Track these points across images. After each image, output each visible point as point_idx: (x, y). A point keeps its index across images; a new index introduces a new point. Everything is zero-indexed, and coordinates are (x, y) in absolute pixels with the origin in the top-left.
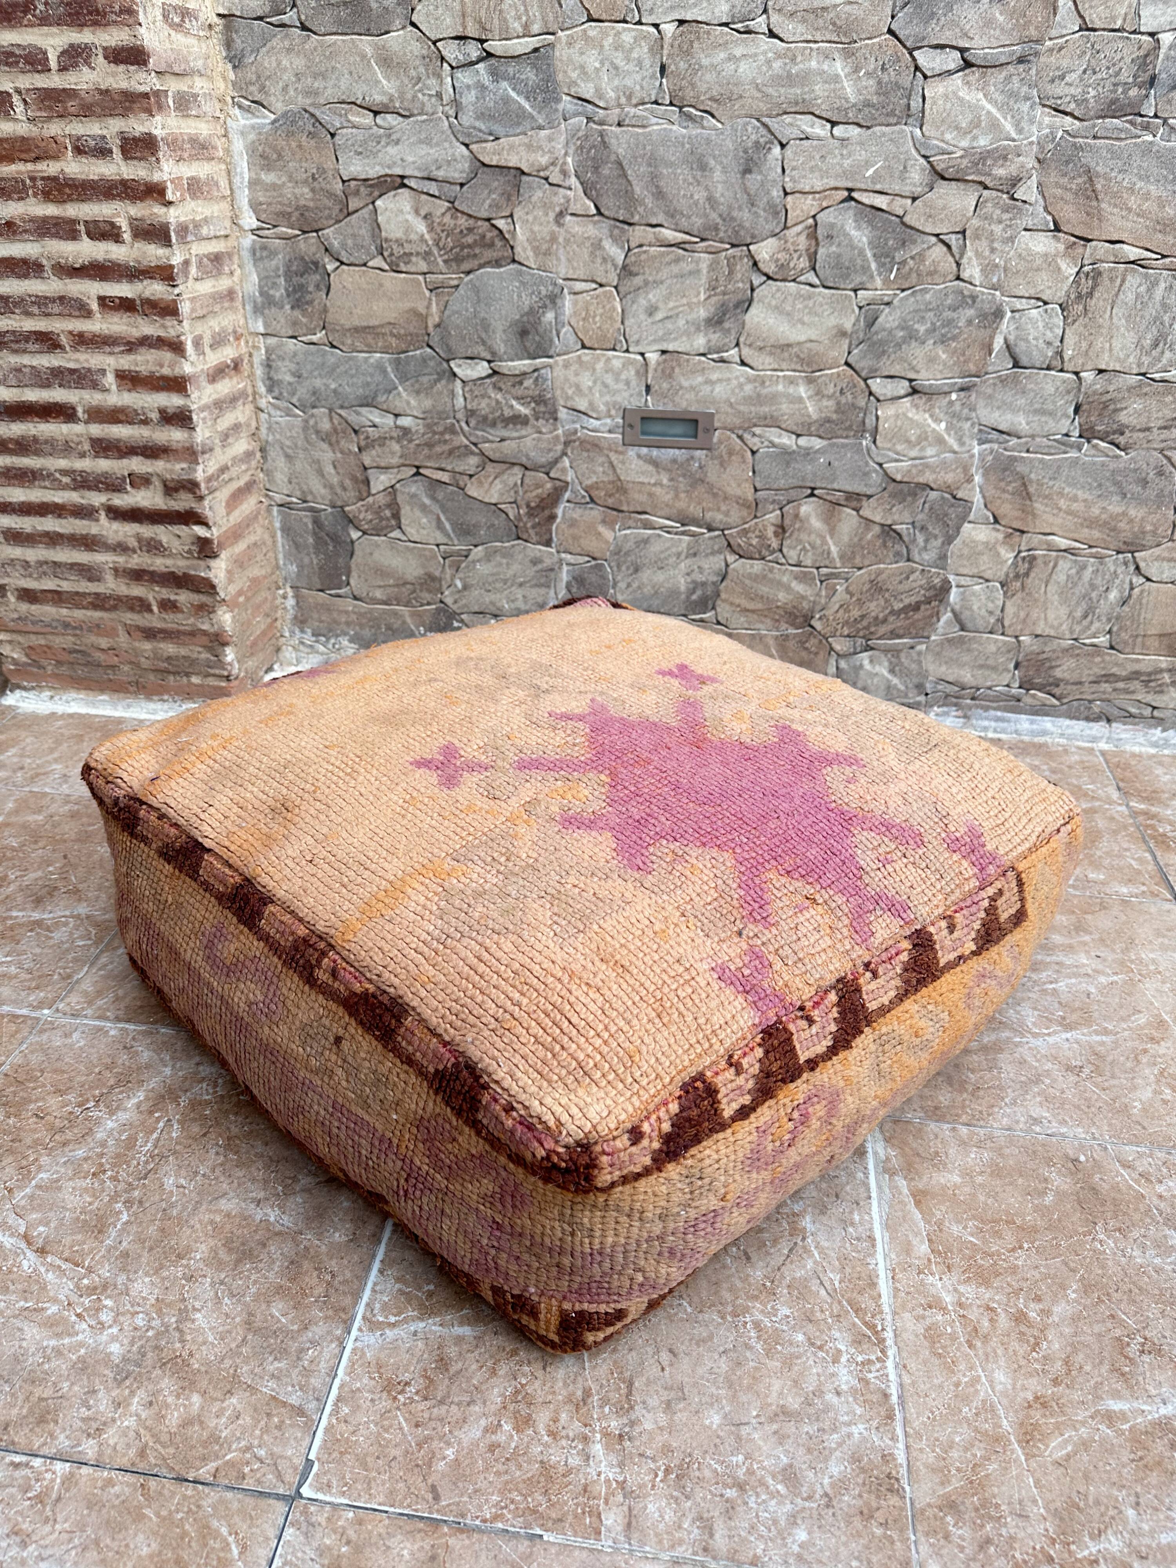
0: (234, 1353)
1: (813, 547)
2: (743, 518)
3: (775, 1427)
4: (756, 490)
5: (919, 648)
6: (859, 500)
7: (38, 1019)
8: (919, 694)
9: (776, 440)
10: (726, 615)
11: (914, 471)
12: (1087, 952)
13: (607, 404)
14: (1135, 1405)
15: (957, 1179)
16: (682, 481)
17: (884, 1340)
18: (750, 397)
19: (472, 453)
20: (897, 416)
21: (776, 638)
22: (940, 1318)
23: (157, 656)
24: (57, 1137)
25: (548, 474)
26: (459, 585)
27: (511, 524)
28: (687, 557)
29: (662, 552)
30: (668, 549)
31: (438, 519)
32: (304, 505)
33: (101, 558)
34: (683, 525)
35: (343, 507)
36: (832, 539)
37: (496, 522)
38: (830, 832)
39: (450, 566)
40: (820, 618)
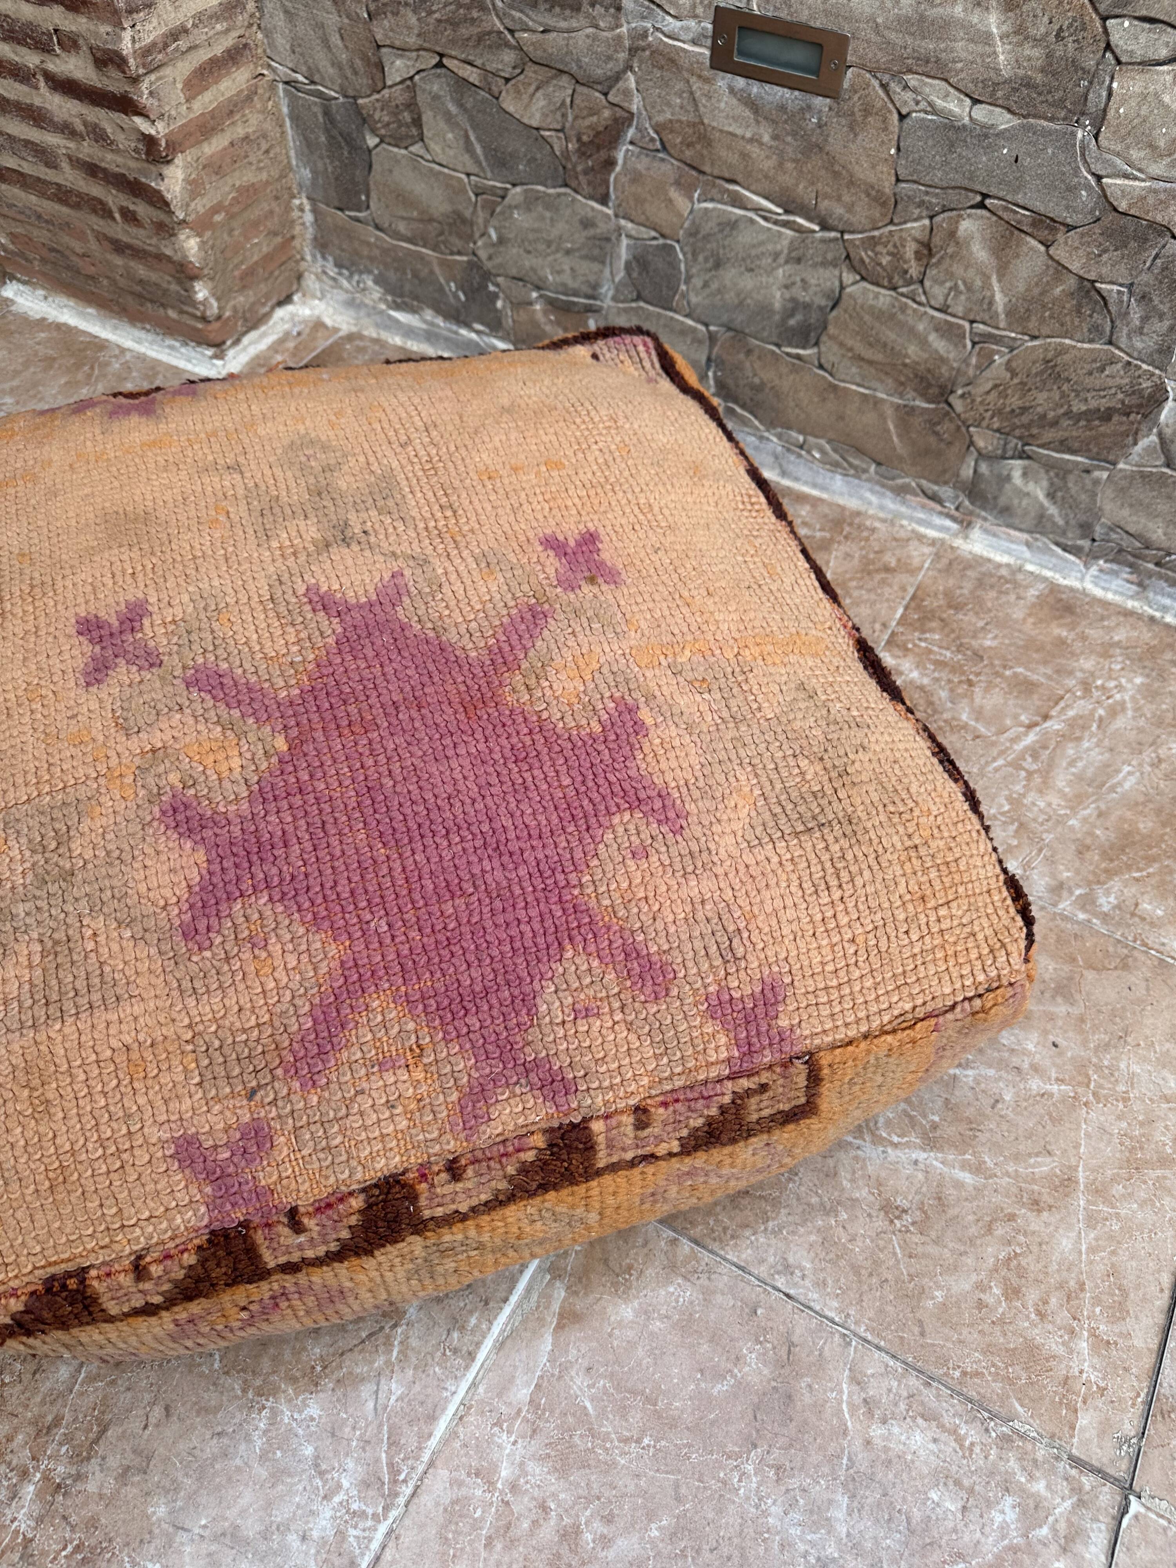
1: (969, 288)
2: (873, 221)
3: (214, 1547)
4: (898, 180)
5: (1096, 474)
6: (1053, 230)
8: (1083, 537)
9: (939, 103)
10: (832, 358)
11: (1151, 200)
12: (1045, 1032)
15: (629, 1315)
16: (791, 145)
17: (397, 1495)
18: (908, 20)
19: (507, 45)
20: (1144, 97)
21: (898, 407)
22: (478, 1493)
23: (129, 275)
25: (606, 94)
26: (494, 236)
27: (557, 162)
28: (787, 262)
29: (754, 246)
30: (762, 243)
31: (467, 137)
32: (312, 87)
33: (51, 139)
34: (787, 212)
35: (355, 98)
36: (999, 281)
37: (539, 156)
38: (529, 943)
39: (483, 207)
40: (962, 396)
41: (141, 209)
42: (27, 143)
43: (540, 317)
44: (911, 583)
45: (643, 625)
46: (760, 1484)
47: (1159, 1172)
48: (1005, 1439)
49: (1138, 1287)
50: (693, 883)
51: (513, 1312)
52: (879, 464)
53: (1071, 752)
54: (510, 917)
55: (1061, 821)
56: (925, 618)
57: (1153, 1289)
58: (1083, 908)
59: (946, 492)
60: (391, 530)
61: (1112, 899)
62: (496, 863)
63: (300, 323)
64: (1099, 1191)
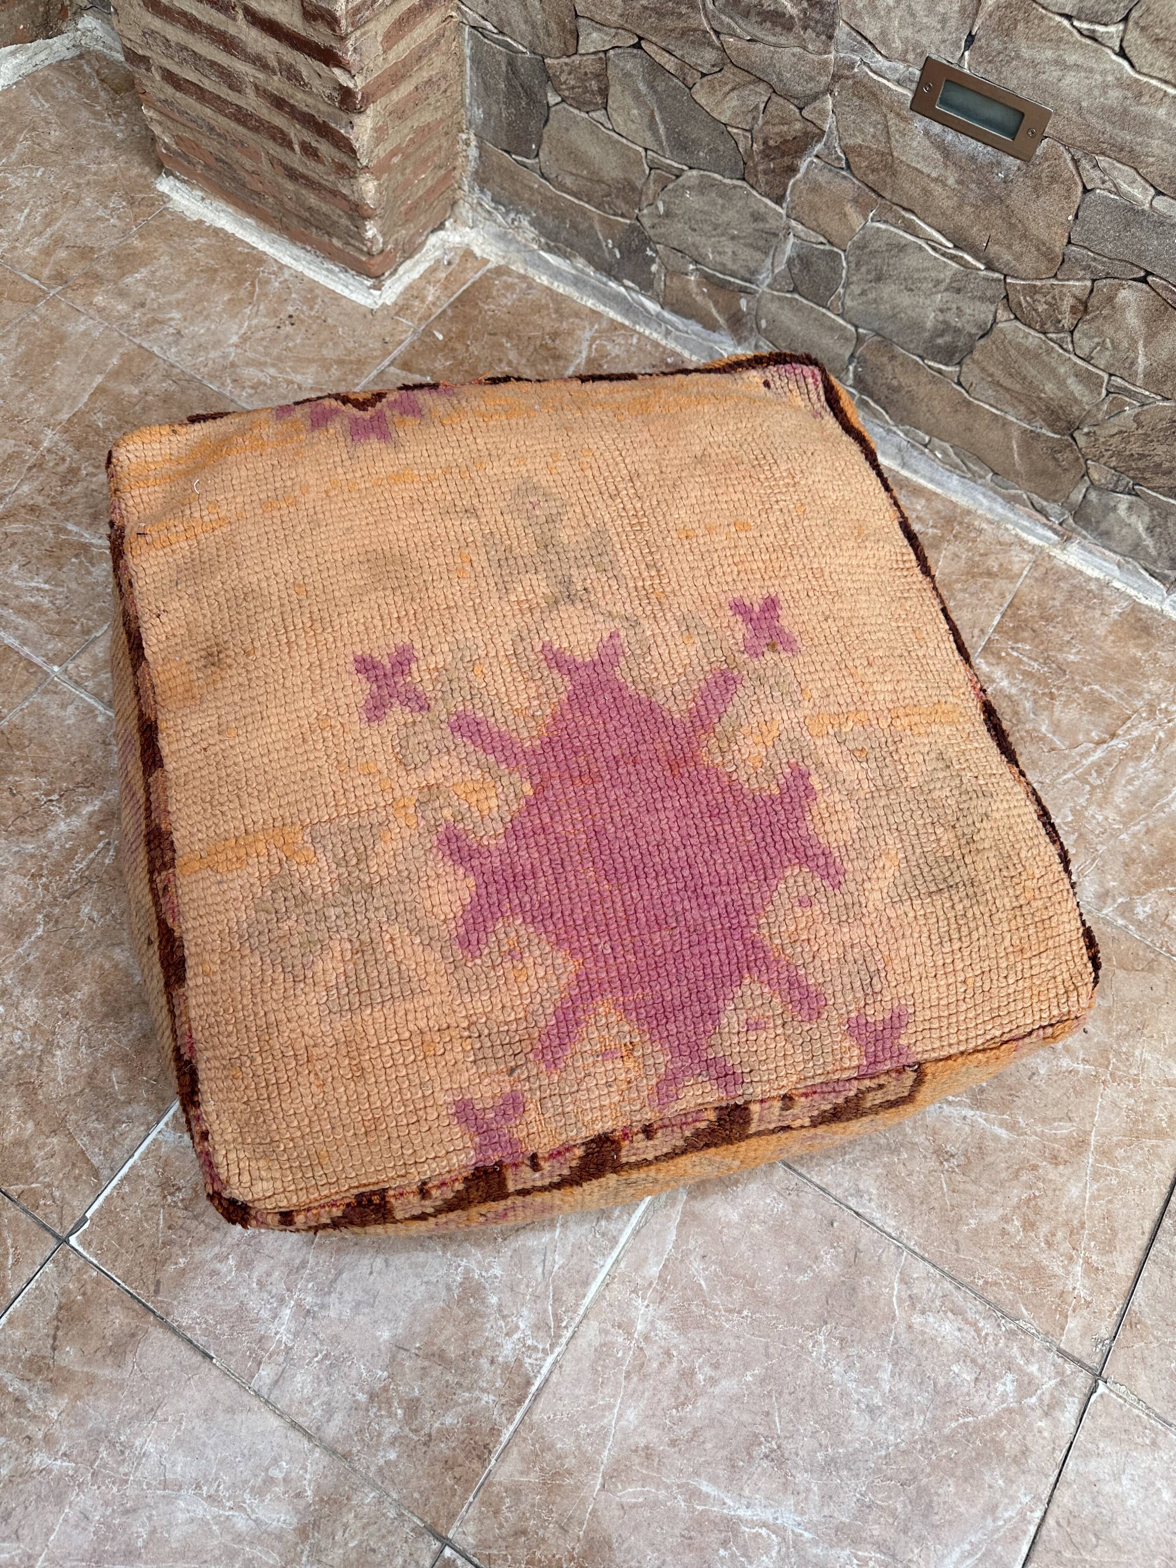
0: (70, 1099)
1: (1115, 347)
2: (1038, 272)
3: (426, 1363)
4: (1069, 242)
7: (47, 674)
9: (1124, 187)
10: (971, 379)
13: (905, 41)
14: (722, 1496)
15: (735, 1217)
16: (974, 192)
17: (560, 1336)
18: (1112, 110)
19: (711, 44)
21: (1025, 431)
22: (620, 1340)
23: (299, 201)
24: (18, 822)
25: (801, 109)
26: (662, 209)
27: (739, 157)
28: (946, 290)
29: (918, 270)
30: (925, 270)
31: (652, 116)
32: (500, 37)
33: (240, 66)
34: (956, 247)
35: (543, 57)
36: (1145, 346)
37: (721, 148)
38: (717, 971)
39: (655, 181)
40: (1087, 434)
41: (324, 148)
42: (213, 64)
43: (693, 288)
44: (1011, 589)
45: (815, 694)
46: (828, 1350)
47: (1154, 1142)
48: (1012, 1333)
49: (1125, 1229)
50: (846, 930)
51: (647, 1208)
52: (996, 474)
53: (1131, 770)
54: (704, 949)
55: (1114, 835)
56: (1019, 626)
57: (1137, 1231)
58: (1122, 915)
59: (1053, 508)
60: (606, 589)
61: (1147, 909)
62: (694, 904)
63: (450, 249)
64: (1105, 1153)
